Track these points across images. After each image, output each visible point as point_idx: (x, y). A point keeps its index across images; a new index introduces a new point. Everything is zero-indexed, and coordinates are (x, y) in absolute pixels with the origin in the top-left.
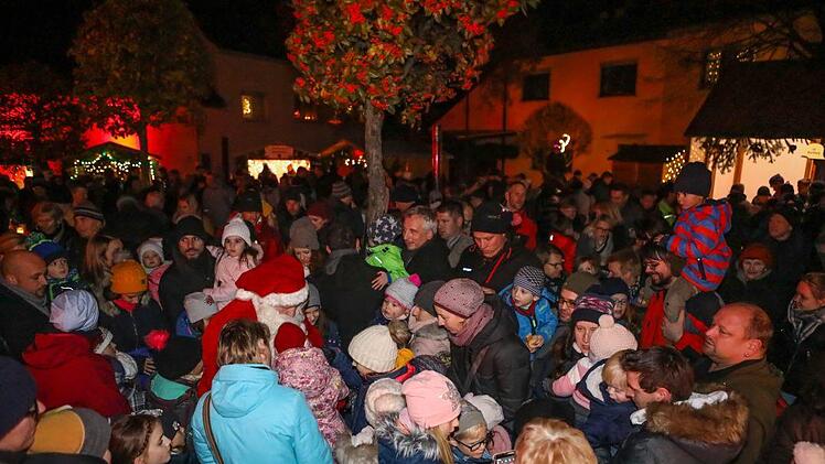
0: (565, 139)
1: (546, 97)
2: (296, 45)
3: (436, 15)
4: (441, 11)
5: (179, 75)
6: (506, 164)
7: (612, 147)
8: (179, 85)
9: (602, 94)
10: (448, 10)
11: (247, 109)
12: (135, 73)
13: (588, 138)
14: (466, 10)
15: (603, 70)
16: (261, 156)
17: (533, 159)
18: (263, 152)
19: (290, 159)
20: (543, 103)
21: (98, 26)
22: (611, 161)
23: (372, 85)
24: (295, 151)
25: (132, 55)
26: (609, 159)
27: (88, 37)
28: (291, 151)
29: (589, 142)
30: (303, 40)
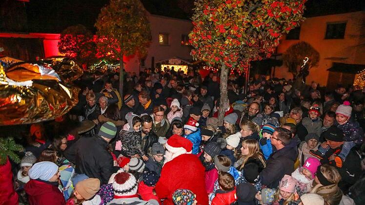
0: (306, 60)
1: (298, 39)
2: (193, 37)
3: (257, 28)
4: (260, 26)
5: (138, 34)
6: (276, 69)
7: (329, 64)
8: (137, 38)
9: (327, 38)
10: (263, 26)
11: (161, 40)
12: (120, 35)
13: (317, 59)
14: (272, 27)
15: (328, 26)
16: (167, 63)
17: (289, 68)
18: (168, 61)
19: (179, 65)
20: (296, 42)
21: (107, 14)
22: (328, 72)
23: (226, 57)
24: (181, 61)
25: (119, 27)
26: (327, 70)
27: (102, 19)
28: (180, 62)
29: (318, 61)
30: (197, 35)
